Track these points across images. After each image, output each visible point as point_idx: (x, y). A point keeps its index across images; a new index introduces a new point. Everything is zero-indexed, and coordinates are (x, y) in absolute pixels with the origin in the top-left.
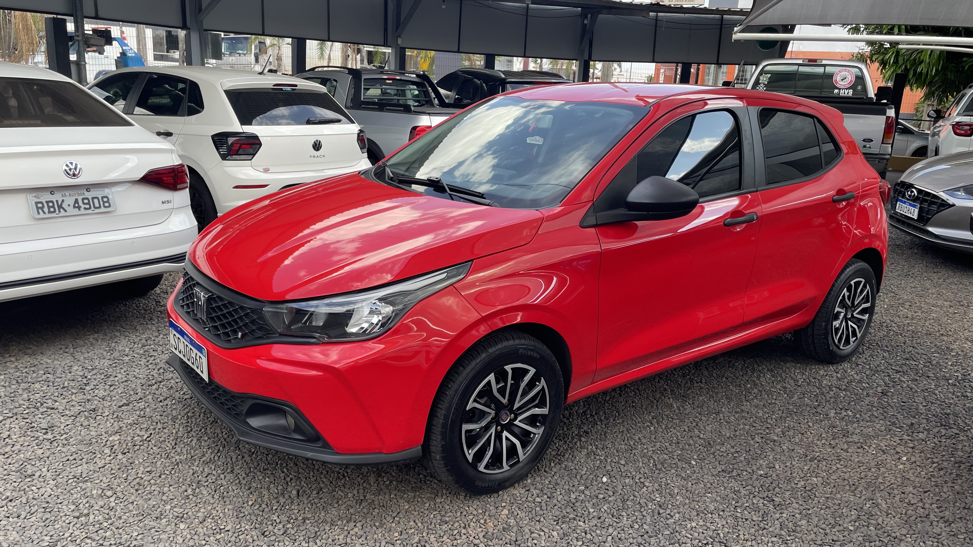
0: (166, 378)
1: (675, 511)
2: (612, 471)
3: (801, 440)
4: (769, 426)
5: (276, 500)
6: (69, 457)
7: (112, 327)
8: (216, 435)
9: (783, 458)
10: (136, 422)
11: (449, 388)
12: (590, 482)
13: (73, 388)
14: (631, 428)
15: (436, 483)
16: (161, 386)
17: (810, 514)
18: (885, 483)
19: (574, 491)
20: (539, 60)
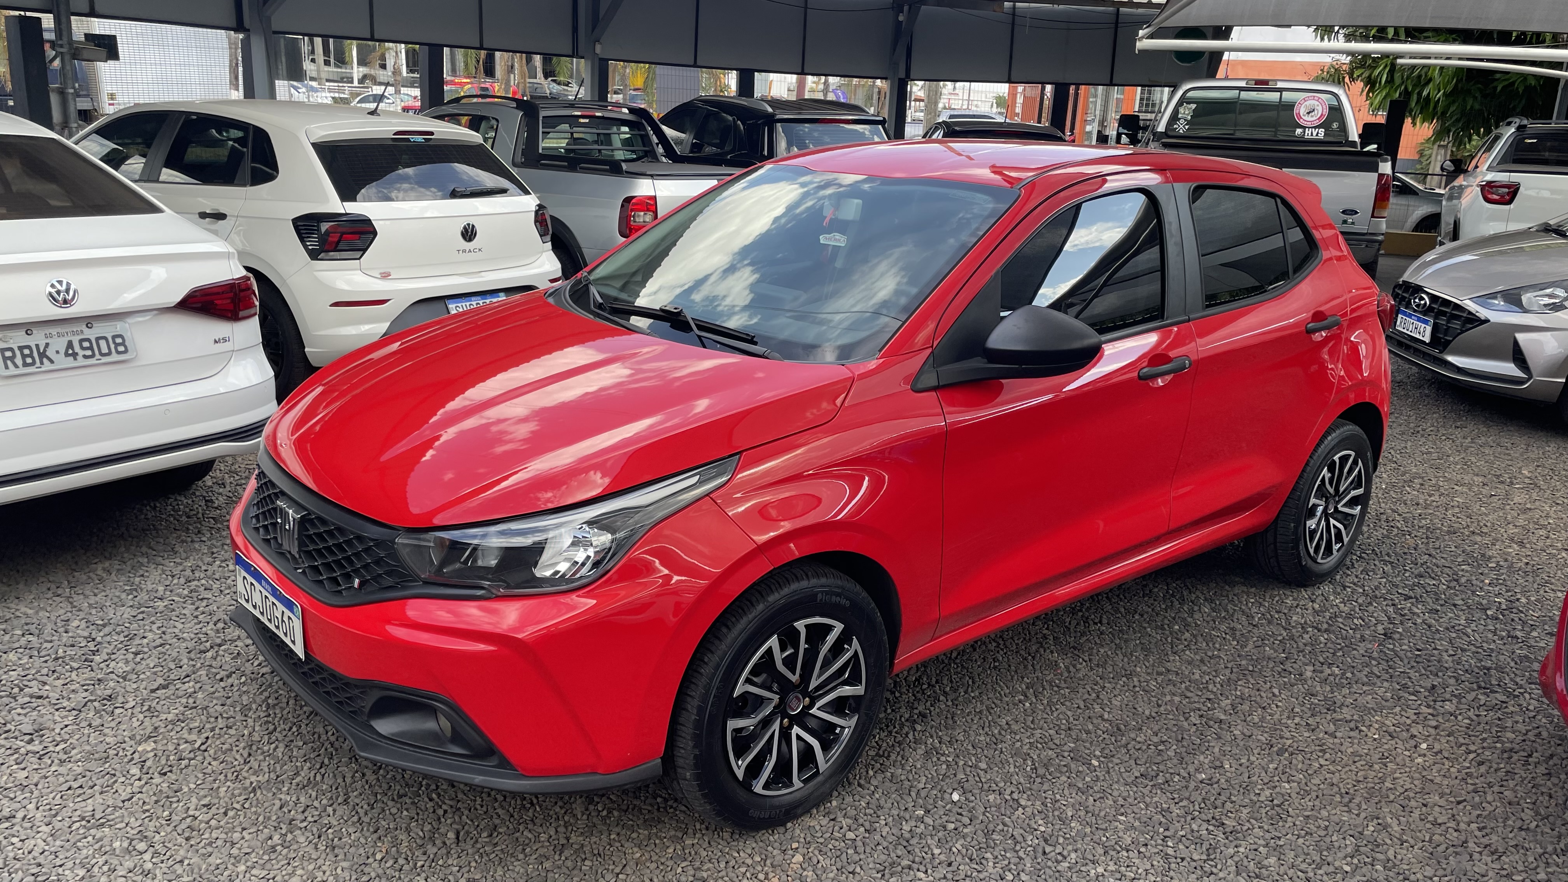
0: (229, 637)
1: (1070, 848)
2: (967, 781)
3: (1263, 719)
4: (1212, 696)
5: (421, 851)
6: (72, 783)
7: (133, 548)
8: (316, 736)
9: (1235, 751)
10: (181, 717)
11: (706, 663)
12: (931, 801)
13: (72, 659)
14: (993, 706)
15: (684, 812)
16: (221, 653)
17: (1281, 846)
18: (1395, 789)
19: (908, 817)
20: (823, 78)
